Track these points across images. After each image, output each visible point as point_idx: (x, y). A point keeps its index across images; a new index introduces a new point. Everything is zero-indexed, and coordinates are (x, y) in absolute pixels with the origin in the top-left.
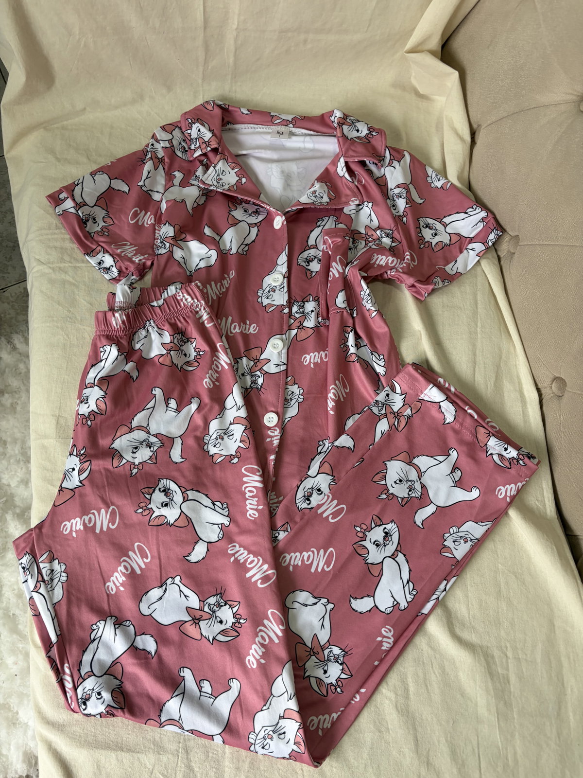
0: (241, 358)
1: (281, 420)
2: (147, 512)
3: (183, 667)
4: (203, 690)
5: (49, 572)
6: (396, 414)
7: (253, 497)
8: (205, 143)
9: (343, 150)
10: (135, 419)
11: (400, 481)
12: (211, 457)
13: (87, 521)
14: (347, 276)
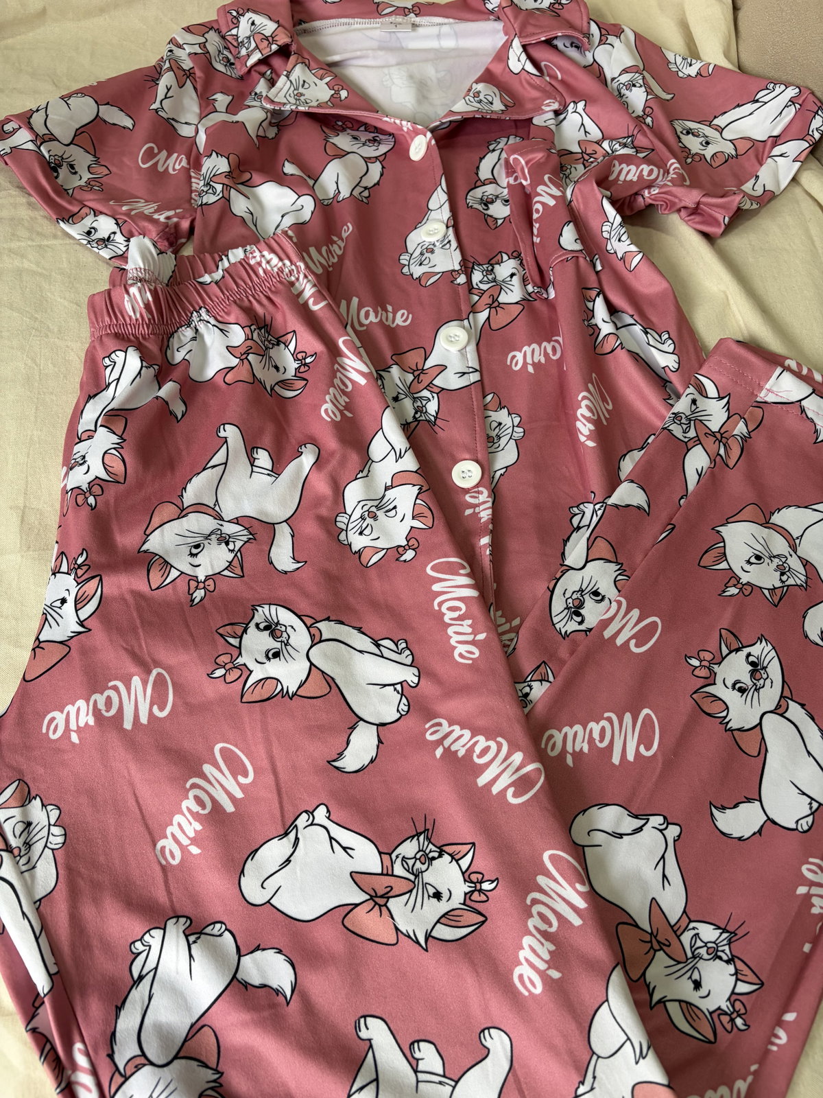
0: (387, 369)
1: (486, 473)
2: (236, 673)
3: (365, 1017)
4: (421, 1067)
5: (19, 828)
6: (718, 436)
7: (461, 618)
8: (267, 38)
9: (515, 26)
10: (189, 487)
11: (758, 558)
12: (357, 555)
13: (101, 706)
14: (570, 202)
